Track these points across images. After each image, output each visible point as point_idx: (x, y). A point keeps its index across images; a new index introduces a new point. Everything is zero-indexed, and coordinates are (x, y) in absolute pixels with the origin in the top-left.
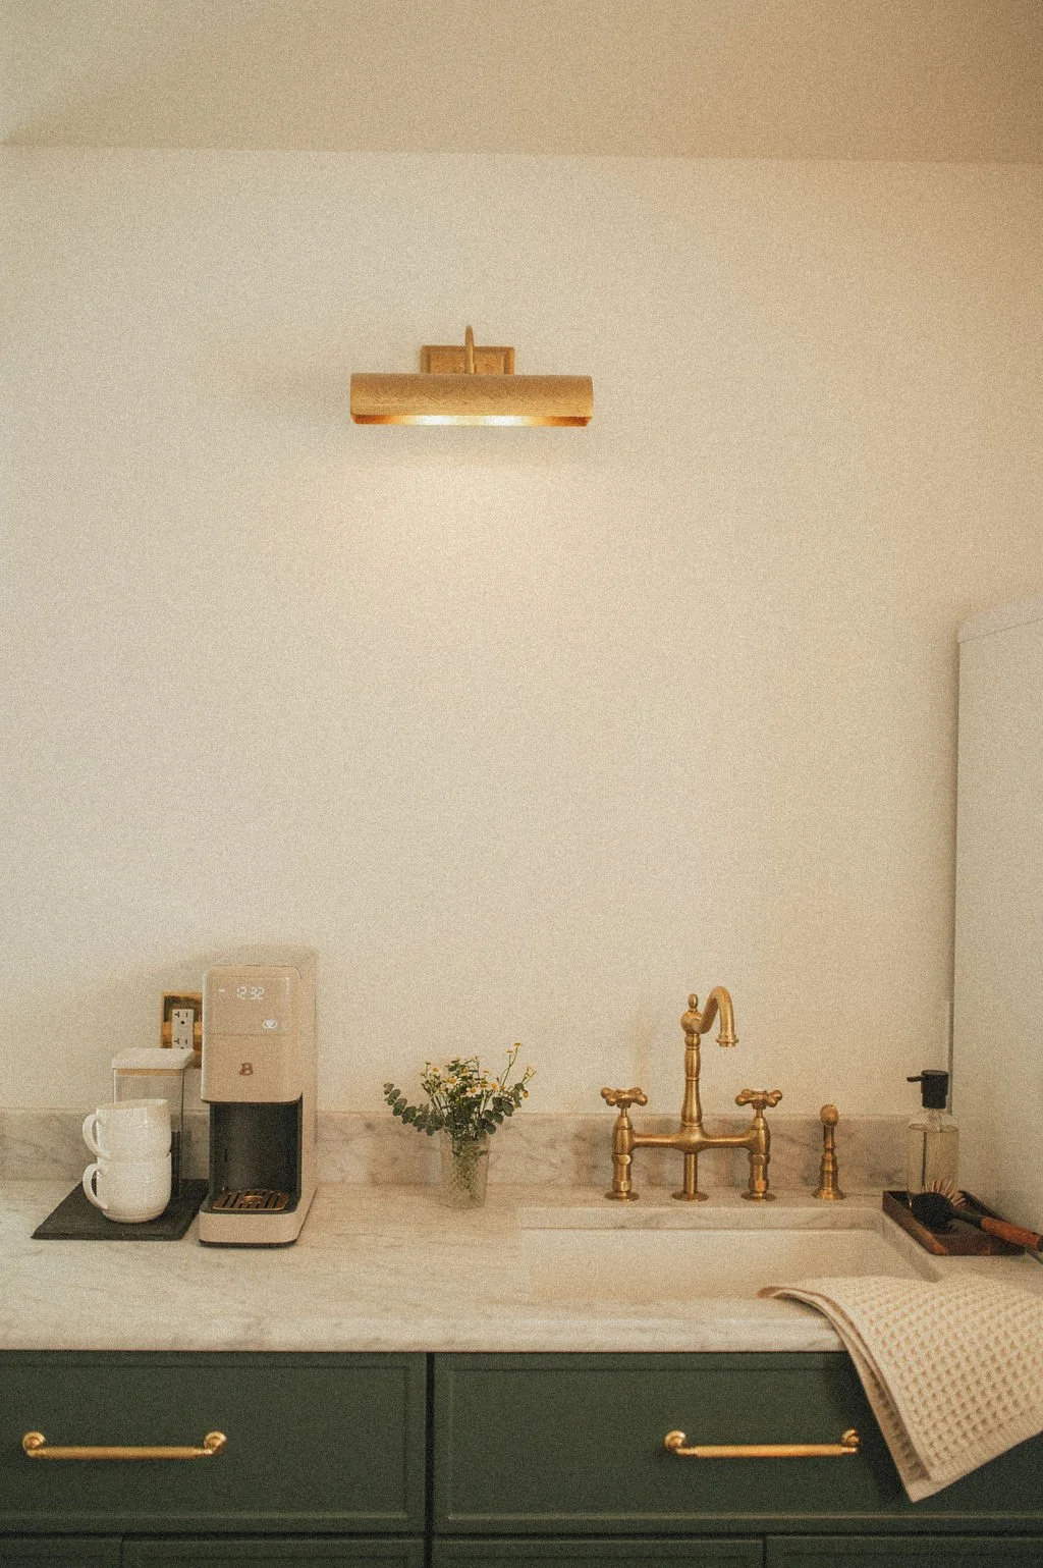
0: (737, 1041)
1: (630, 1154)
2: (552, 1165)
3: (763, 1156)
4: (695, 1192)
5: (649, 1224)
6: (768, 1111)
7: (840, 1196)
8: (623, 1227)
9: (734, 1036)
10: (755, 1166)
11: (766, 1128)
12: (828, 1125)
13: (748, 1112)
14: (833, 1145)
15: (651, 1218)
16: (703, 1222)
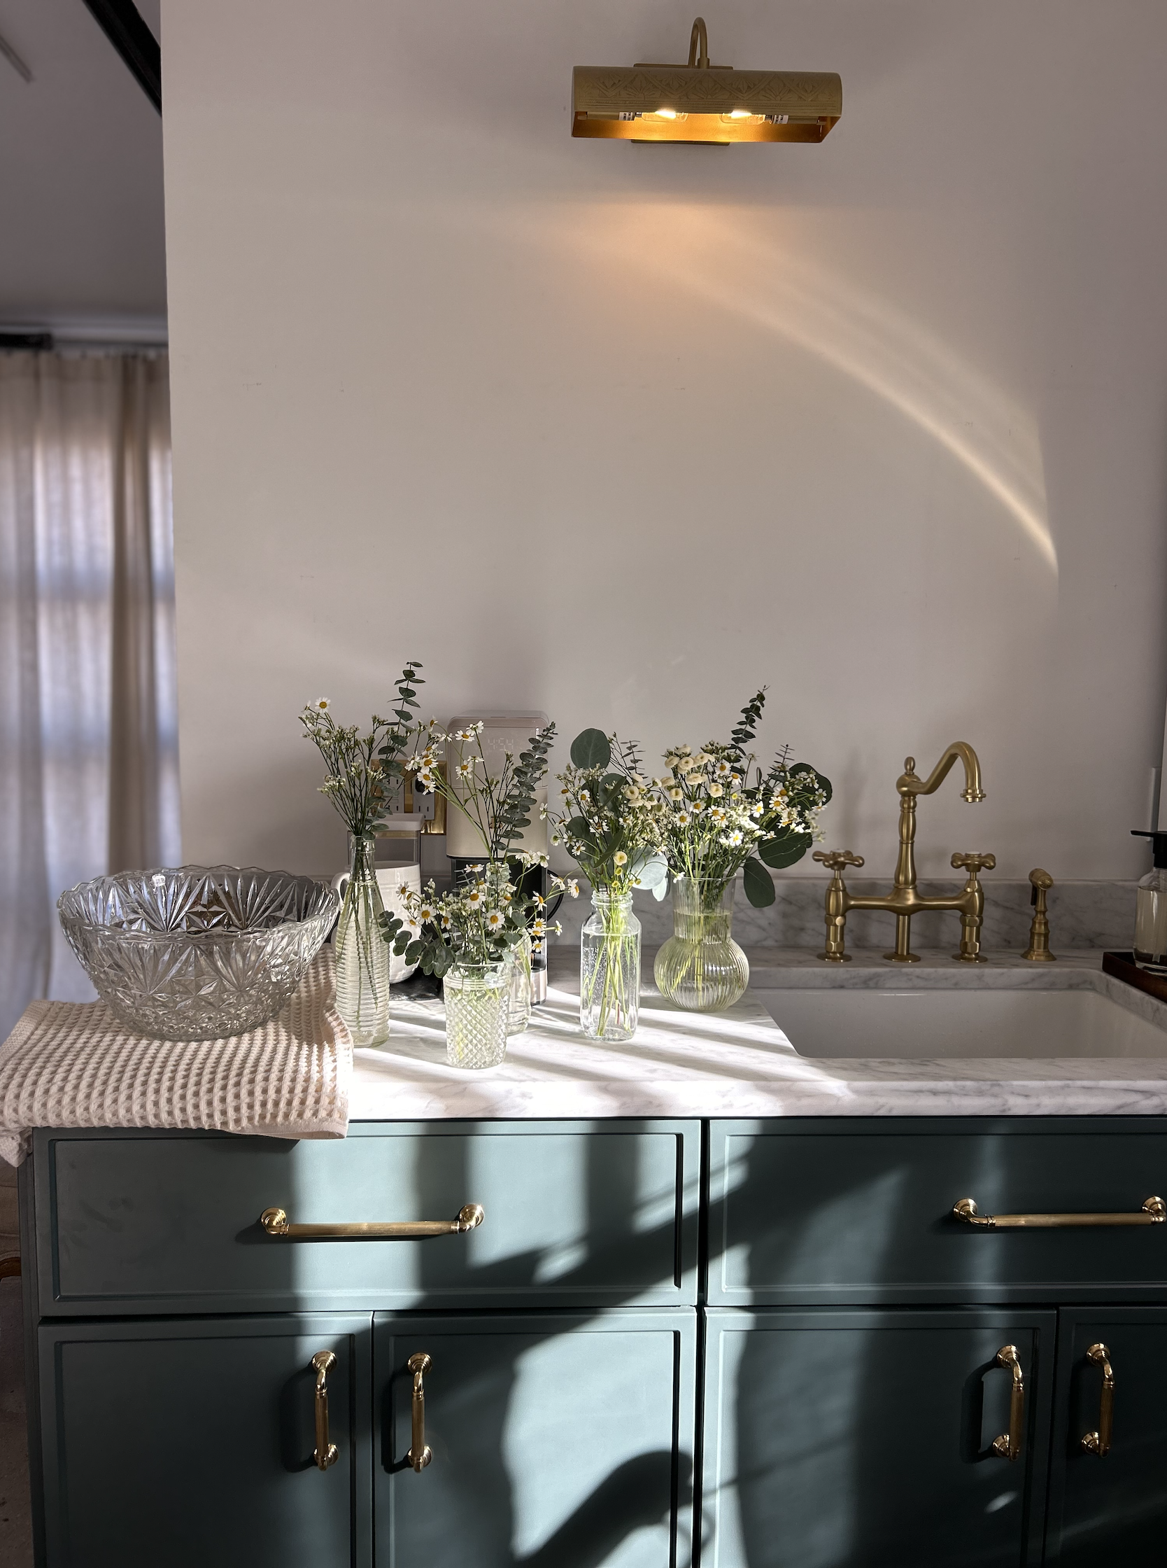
0: (984, 796)
1: (843, 916)
2: (760, 927)
3: (977, 918)
4: (908, 953)
5: (868, 984)
6: (983, 874)
7: (1051, 958)
8: (842, 987)
9: (981, 791)
10: (968, 928)
11: (980, 891)
12: (1037, 891)
13: (962, 874)
14: (1045, 907)
15: (870, 979)
16: (921, 983)
